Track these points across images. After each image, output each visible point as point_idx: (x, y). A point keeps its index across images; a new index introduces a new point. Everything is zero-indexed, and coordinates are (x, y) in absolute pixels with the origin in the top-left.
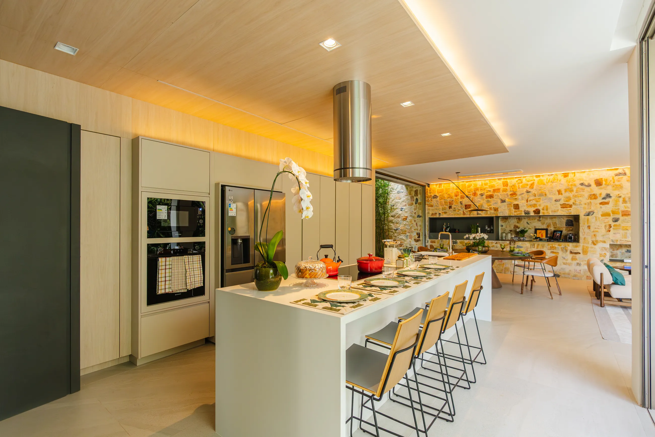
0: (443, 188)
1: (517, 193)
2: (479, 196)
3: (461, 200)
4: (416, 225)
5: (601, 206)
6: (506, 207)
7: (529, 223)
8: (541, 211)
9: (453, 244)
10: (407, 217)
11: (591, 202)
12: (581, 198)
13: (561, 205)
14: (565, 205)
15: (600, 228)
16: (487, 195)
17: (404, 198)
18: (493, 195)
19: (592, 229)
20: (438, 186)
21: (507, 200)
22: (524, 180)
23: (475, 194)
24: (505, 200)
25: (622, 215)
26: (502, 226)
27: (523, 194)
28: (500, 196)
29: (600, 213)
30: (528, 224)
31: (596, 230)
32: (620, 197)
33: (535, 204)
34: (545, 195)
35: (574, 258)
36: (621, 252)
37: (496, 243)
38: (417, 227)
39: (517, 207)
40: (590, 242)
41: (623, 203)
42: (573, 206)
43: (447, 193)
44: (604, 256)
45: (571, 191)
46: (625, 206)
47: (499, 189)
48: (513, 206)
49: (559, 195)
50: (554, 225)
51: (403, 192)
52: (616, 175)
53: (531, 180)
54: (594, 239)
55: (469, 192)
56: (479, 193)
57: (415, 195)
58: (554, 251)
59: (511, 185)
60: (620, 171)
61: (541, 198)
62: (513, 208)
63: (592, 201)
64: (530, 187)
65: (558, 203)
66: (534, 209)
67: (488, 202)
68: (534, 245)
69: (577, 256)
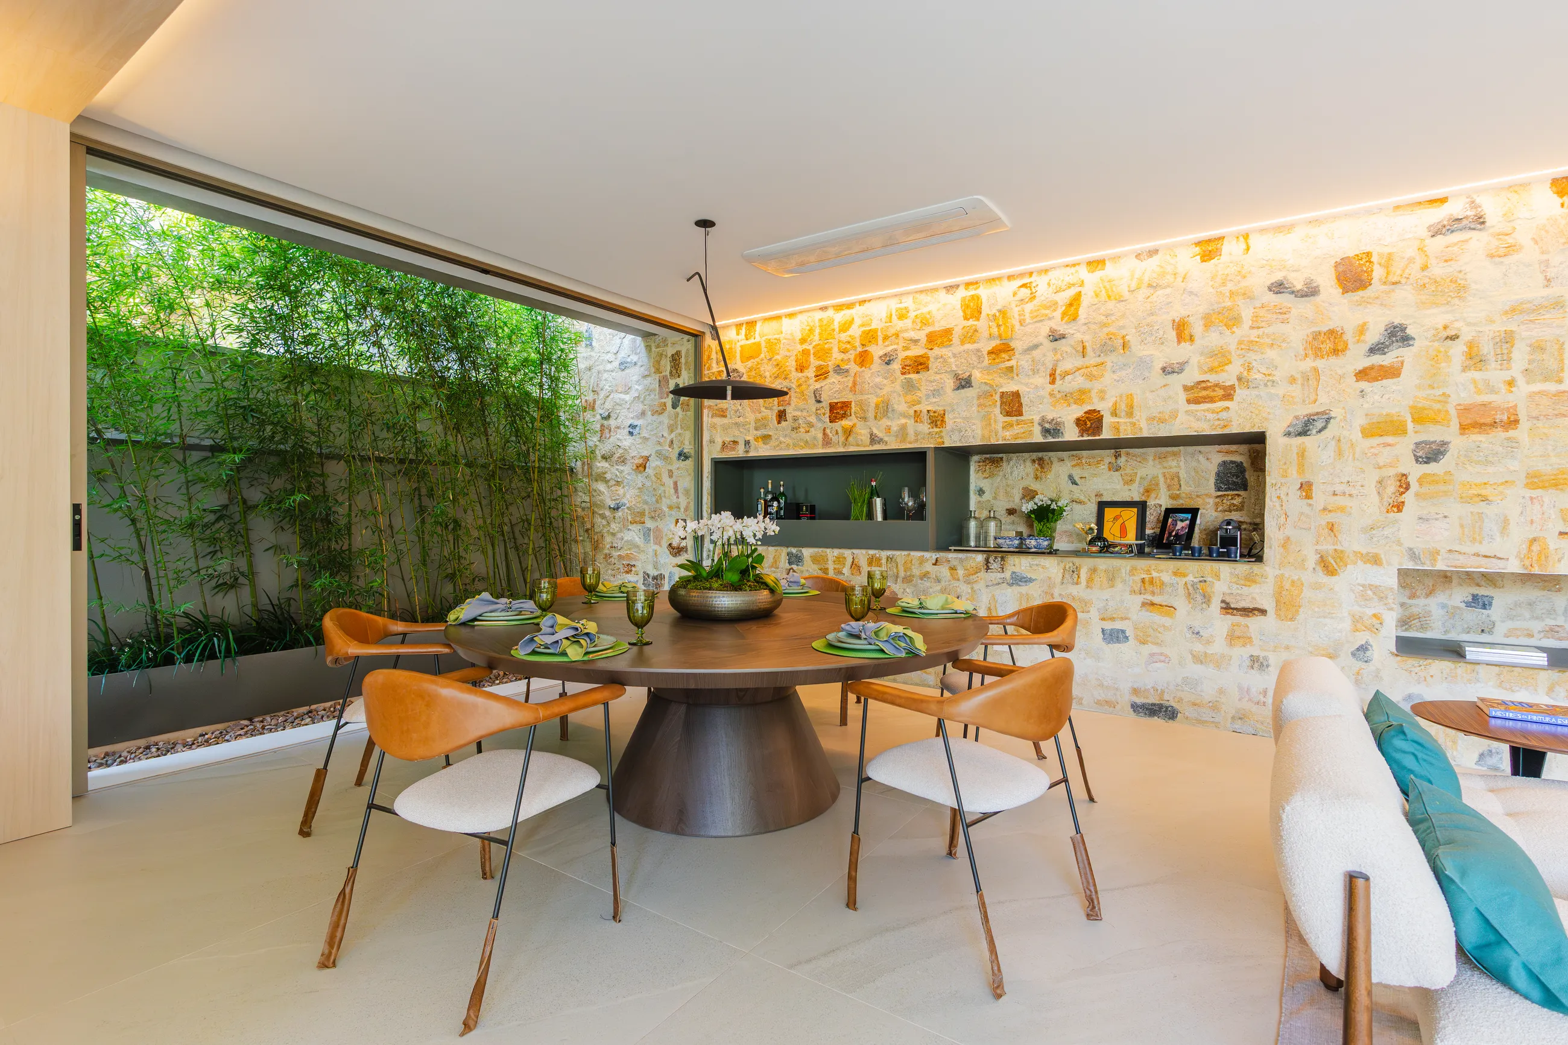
0: (758, 339)
1: (1013, 344)
2: (877, 365)
3: (818, 385)
4: (672, 491)
5: (1364, 385)
6: (975, 408)
7: (1077, 479)
8: (1108, 420)
9: (790, 563)
10: (647, 459)
11: (1316, 370)
12: (1271, 354)
13: (1186, 388)
14: (1205, 389)
15: (1354, 492)
16: (907, 358)
17: (639, 385)
18: (928, 358)
19: (1320, 497)
20: (743, 331)
21: (977, 375)
22: (1041, 283)
23: (863, 358)
24: (970, 376)
25: (1464, 429)
26: (981, 492)
27: (1036, 347)
28: (953, 360)
29: (1360, 421)
30: (1074, 483)
31: (1340, 501)
32: (1453, 338)
33: (1082, 391)
34: (1124, 345)
35: (1237, 633)
36: (1444, 606)
37: (934, 561)
38: (678, 497)
39: (1013, 405)
40: (1312, 560)
41: (1465, 369)
42: (1240, 393)
43: (770, 359)
44: (1374, 630)
45: (1232, 321)
46: (1474, 381)
47: (948, 332)
48: (998, 403)
49: (1179, 342)
50: (1169, 487)
51: (635, 364)
52: (1437, 231)
53: (1071, 285)
54: (1327, 547)
55: (844, 352)
56: (877, 351)
57: (671, 373)
58: (1157, 599)
59: (994, 311)
60: (1455, 208)
61: (1110, 360)
62: (997, 410)
63: (1320, 364)
64: (1064, 314)
65: (1177, 382)
66: (1078, 412)
67: (910, 387)
68: (1075, 571)
69: (1254, 623)
